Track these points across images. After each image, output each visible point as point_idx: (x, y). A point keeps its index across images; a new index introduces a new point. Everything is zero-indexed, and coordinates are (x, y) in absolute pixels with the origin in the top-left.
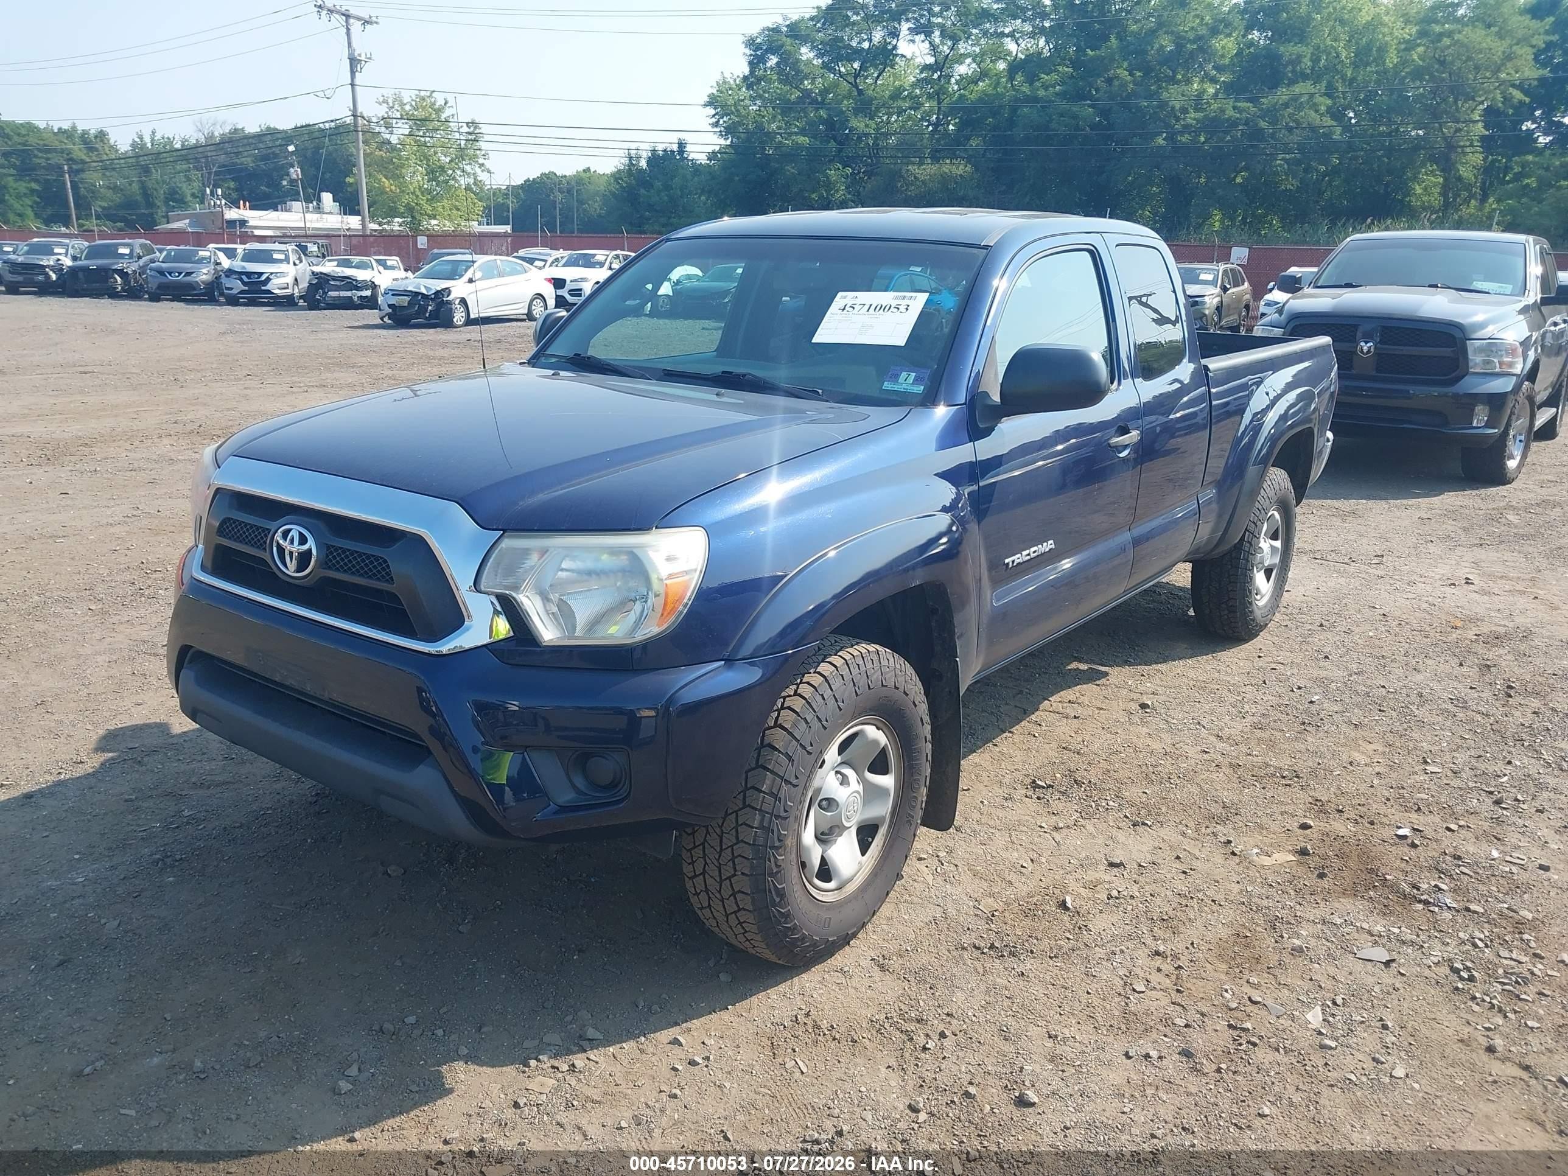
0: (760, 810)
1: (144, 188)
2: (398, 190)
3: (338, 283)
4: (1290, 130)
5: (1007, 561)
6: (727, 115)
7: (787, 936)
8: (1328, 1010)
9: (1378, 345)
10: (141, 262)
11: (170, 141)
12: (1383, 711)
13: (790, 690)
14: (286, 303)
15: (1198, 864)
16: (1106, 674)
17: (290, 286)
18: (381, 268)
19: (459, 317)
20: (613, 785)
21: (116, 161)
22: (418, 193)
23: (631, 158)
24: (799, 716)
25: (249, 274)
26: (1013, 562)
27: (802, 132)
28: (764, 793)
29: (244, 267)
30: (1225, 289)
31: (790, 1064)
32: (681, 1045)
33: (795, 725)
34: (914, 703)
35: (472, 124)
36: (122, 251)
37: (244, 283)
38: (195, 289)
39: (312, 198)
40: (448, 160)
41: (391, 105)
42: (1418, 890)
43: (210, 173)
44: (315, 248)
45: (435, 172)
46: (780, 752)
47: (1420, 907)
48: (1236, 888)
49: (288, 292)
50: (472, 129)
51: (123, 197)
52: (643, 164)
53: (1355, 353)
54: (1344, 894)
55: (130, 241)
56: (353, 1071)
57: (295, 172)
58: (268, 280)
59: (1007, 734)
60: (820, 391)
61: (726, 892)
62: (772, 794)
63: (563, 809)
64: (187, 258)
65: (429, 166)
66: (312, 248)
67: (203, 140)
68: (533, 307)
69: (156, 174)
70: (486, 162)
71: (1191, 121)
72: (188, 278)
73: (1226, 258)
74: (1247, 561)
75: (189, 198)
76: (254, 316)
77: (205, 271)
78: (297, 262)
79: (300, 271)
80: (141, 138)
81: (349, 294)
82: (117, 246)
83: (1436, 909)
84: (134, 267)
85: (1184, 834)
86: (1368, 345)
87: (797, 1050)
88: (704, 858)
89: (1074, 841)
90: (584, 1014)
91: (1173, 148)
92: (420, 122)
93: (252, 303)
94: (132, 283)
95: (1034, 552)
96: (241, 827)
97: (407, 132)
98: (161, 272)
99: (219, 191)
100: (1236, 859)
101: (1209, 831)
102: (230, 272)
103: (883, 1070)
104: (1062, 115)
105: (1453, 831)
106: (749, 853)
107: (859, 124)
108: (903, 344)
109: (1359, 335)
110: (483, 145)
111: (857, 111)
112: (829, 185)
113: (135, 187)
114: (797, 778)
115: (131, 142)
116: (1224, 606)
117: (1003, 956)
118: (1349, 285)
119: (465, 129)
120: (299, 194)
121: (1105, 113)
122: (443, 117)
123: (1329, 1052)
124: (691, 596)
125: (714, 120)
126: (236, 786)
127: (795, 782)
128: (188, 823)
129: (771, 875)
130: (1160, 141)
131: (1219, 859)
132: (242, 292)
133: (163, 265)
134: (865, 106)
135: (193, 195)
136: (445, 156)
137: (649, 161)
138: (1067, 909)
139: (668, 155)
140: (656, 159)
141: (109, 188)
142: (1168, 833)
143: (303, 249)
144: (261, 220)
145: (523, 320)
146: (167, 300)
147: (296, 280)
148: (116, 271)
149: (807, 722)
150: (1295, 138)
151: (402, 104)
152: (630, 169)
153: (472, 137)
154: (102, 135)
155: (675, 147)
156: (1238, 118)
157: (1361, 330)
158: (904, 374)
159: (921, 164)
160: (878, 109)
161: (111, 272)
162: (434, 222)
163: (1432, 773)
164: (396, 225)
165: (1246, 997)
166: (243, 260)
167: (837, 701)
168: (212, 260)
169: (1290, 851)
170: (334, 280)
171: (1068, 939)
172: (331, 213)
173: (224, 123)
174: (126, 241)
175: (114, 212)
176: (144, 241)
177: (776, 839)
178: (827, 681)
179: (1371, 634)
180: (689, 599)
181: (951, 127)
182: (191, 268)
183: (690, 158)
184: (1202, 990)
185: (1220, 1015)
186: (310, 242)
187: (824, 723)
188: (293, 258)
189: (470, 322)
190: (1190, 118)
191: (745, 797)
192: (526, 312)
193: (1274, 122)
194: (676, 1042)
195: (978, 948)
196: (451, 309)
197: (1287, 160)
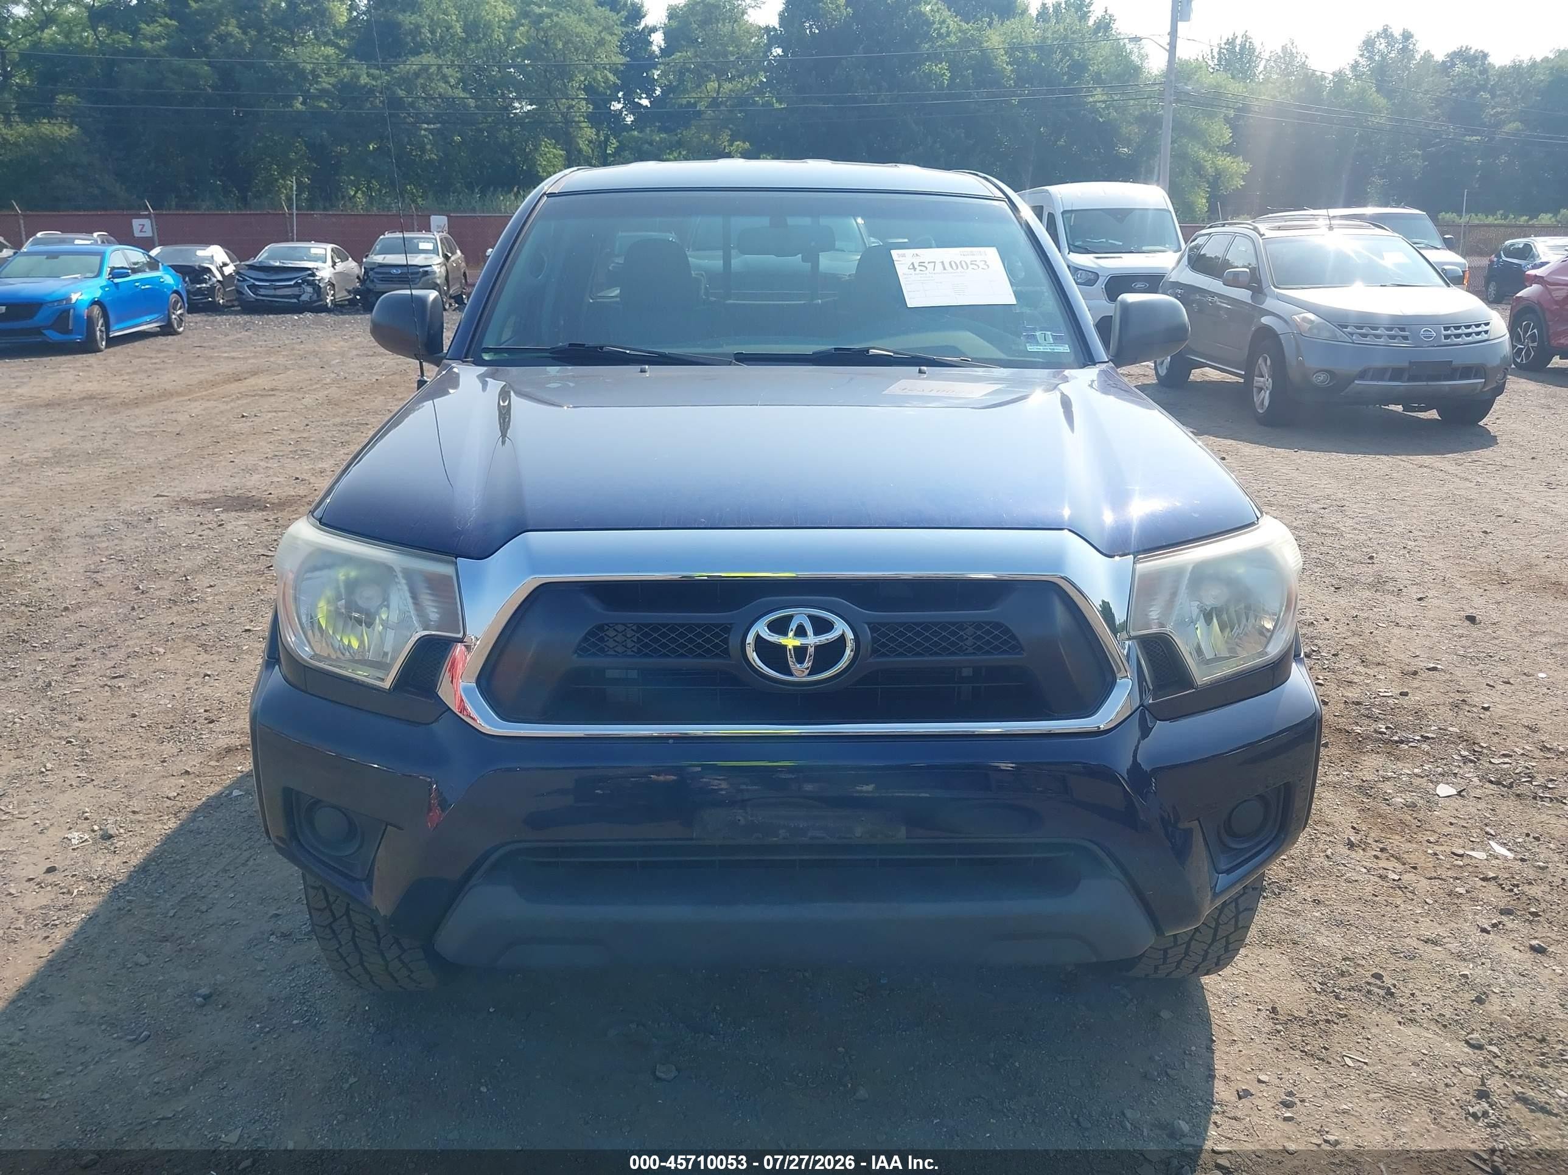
4: (425, 100)
30: (447, 258)
31: (1347, 1061)
32: (1250, 1094)
71: (326, 86)
73: (425, 227)
87: (1326, 1046)
91: (311, 113)
121: (225, 72)
123: (1549, 870)
130: (298, 105)
150: (432, 111)
156: (374, 86)
158: (1039, 334)
190: (324, 82)
193: (409, 92)
197: (431, 131)
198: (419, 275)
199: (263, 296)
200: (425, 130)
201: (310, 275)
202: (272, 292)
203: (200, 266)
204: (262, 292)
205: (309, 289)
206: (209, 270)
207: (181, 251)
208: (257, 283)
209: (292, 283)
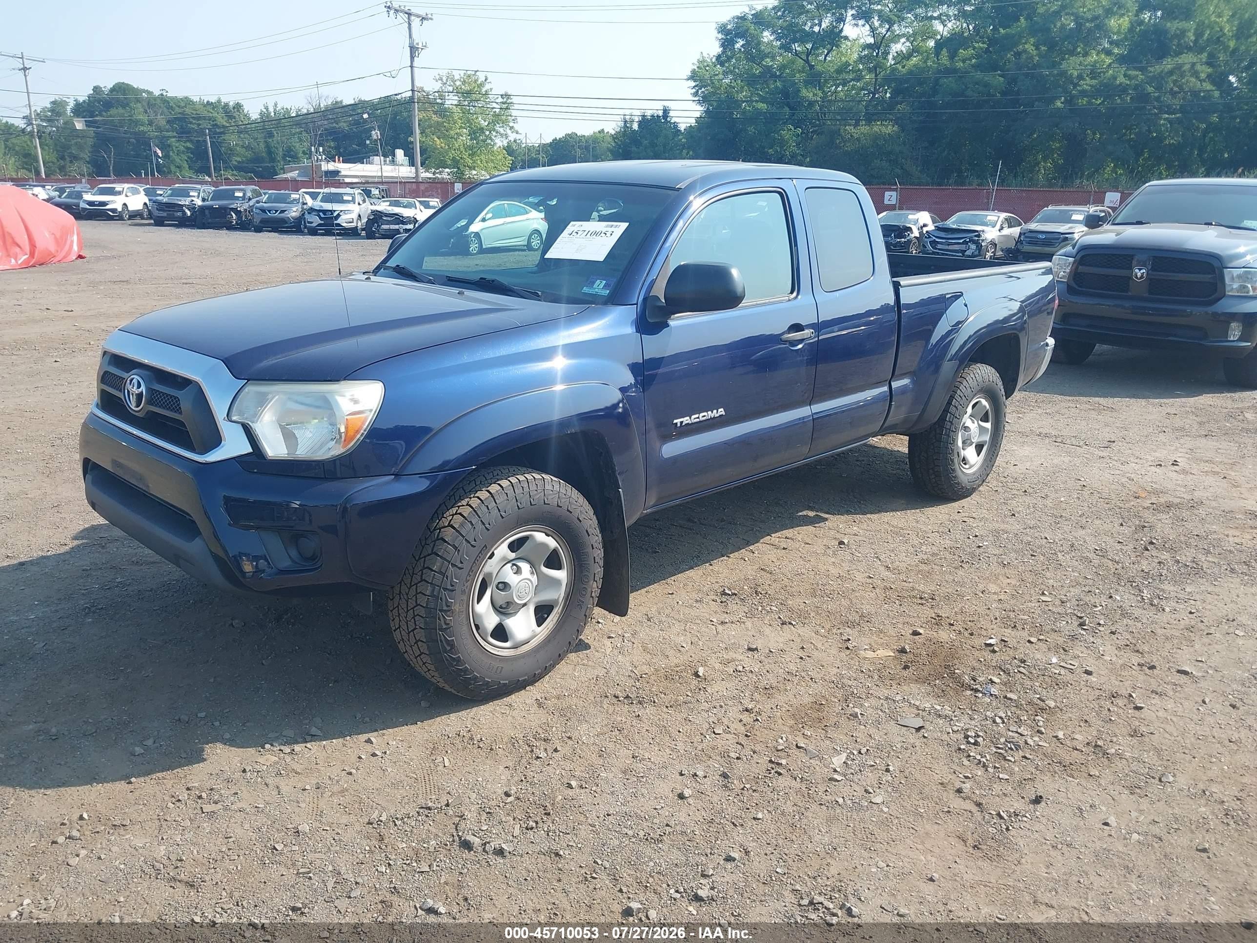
0: (431, 583)
1: (268, 146)
2: (447, 147)
3: (389, 219)
4: (1173, 94)
5: (675, 421)
6: (705, 86)
7: (461, 676)
8: (852, 756)
9: (1150, 272)
10: (251, 203)
11: (288, 111)
12: (1034, 556)
13: (464, 502)
14: (351, 233)
15: (816, 653)
16: (826, 519)
17: (355, 221)
18: (422, 208)
19: (474, 247)
20: (313, 558)
21: (248, 126)
22: (462, 149)
23: (626, 122)
24: (466, 519)
25: (325, 212)
26: (682, 422)
27: (763, 100)
28: (435, 571)
29: (321, 207)
31: (439, 759)
32: (372, 743)
33: (462, 525)
34: (578, 519)
35: (506, 96)
36: (239, 194)
37: (321, 218)
38: (287, 223)
39: (389, 155)
40: (486, 124)
41: (445, 81)
42: (975, 681)
43: (316, 135)
44: (377, 192)
45: (476, 132)
46: (449, 544)
47: (969, 693)
48: (835, 670)
49: (353, 225)
50: (505, 100)
51: (253, 154)
52: (635, 126)
53: (1130, 278)
54: (916, 680)
55: (244, 187)
56: (149, 742)
57: (376, 134)
58: (339, 216)
59: (725, 558)
60: (540, 293)
61: (413, 641)
62: (440, 573)
63: (282, 572)
64: (284, 199)
65: (472, 128)
66: (375, 192)
67: (312, 110)
68: (532, 240)
69: (277, 137)
70: (515, 125)
71: (1087, 87)
72: (282, 215)
73: (1100, 201)
74: (949, 436)
75: (301, 155)
76: (325, 243)
77: (294, 209)
78: (361, 203)
79: (363, 210)
80: (267, 108)
81: (397, 227)
82: (233, 191)
83: (980, 695)
84: (246, 206)
85: (817, 633)
86: (1142, 271)
87: (449, 752)
88: (399, 616)
89: (732, 633)
90: (318, 720)
91: (1070, 109)
92: (467, 94)
93: (329, 233)
94: (244, 218)
95: (704, 416)
96: (151, 591)
97: (456, 102)
98: (263, 210)
99: (321, 149)
100: (848, 652)
101: (839, 631)
102: (311, 210)
103: (501, 768)
104: (977, 83)
105: (1032, 643)
106: (422, 612)
107: (808, 94)
108: (602, 260)
109: (1134, 262)
110: (514, 113)
111: (807, 83)
112: (782, 143)
113: (262, 145)
114: (462, 563)
115: (259, 111)
116: (931, 471)
117: (632, 703)
118: (1140, 223)
119: (500, 100)
120: (378, 151)
121: (1013, 81)
122: (484, 90)
123: (834, 783)
124: (366, 428)
125: (694, 90)
126: (160, 565)
127: (460, 565)
128: (117, 586)
129: (441, 629)
130: (1059, 104)
131: (834, 651)
132: (320, 225)
133: (265, 205)
134: (815, 79)
135: (304, 152)
136: (485, 121)
137: (640, 123)
138: (698, 676)
139: (655, 119)
140: (645, 122)
141: (243, 147)
142: (805, 632)
143: (368, 193)
144: (349, 170)
145: (524, 250)
146: (267, 231)
147: (359, 216)
148: (232, 209)
149: (472, 525)
150: (1177, 103)
151: (454, 81)
152: (625, 131)
153: (504, 106)
154: (238, 106)
155: (661, 113)
156: (1127, 85)
157: (1136, 258)
158: (598, 282)
159: (856, 125)
160: (826, 81)
161: (229, 210)
162: (474, 172)
163: (1043, 601)
164: (445, 174)
165: (795, 743)
166: (322, 201)
167: (499, 511)
168: (301, 201)
169: (891, 650)
170: (386, 216)
171: (688, 696)
172: (402, 165)
173: (327, 97)
174: (242, 187)
175: (247, 165)
176: (254, 187)
177: (444, 603)
178: (493, 496)
179: (1062, 499)
180: (365, 430)
181: (888, 95)
182: (284, 207)
183: (672, 121)
184: (765, 736)
185: (767, 753)
186: (373, 187)
187: (487, 526)
188: (358, 199)
189: (482, 251)
190: (1086, 84)
191: (422, 574)
192: (526, 243)
193: (1158, 88)
194: (369, 741)
195: (617, 697)
196: (468, 241)
197: (1170, 121)
198: (1060, 240)
199: (939, 249)
200: (1165, 119)
201: (976, 236)
202: (946, 247)
203: (903, 226)
204: (939, 246)
205: (973, 247)
206: (910, 229)
207: (899, 215)
208: (937, 240)
209: (961, 241)
